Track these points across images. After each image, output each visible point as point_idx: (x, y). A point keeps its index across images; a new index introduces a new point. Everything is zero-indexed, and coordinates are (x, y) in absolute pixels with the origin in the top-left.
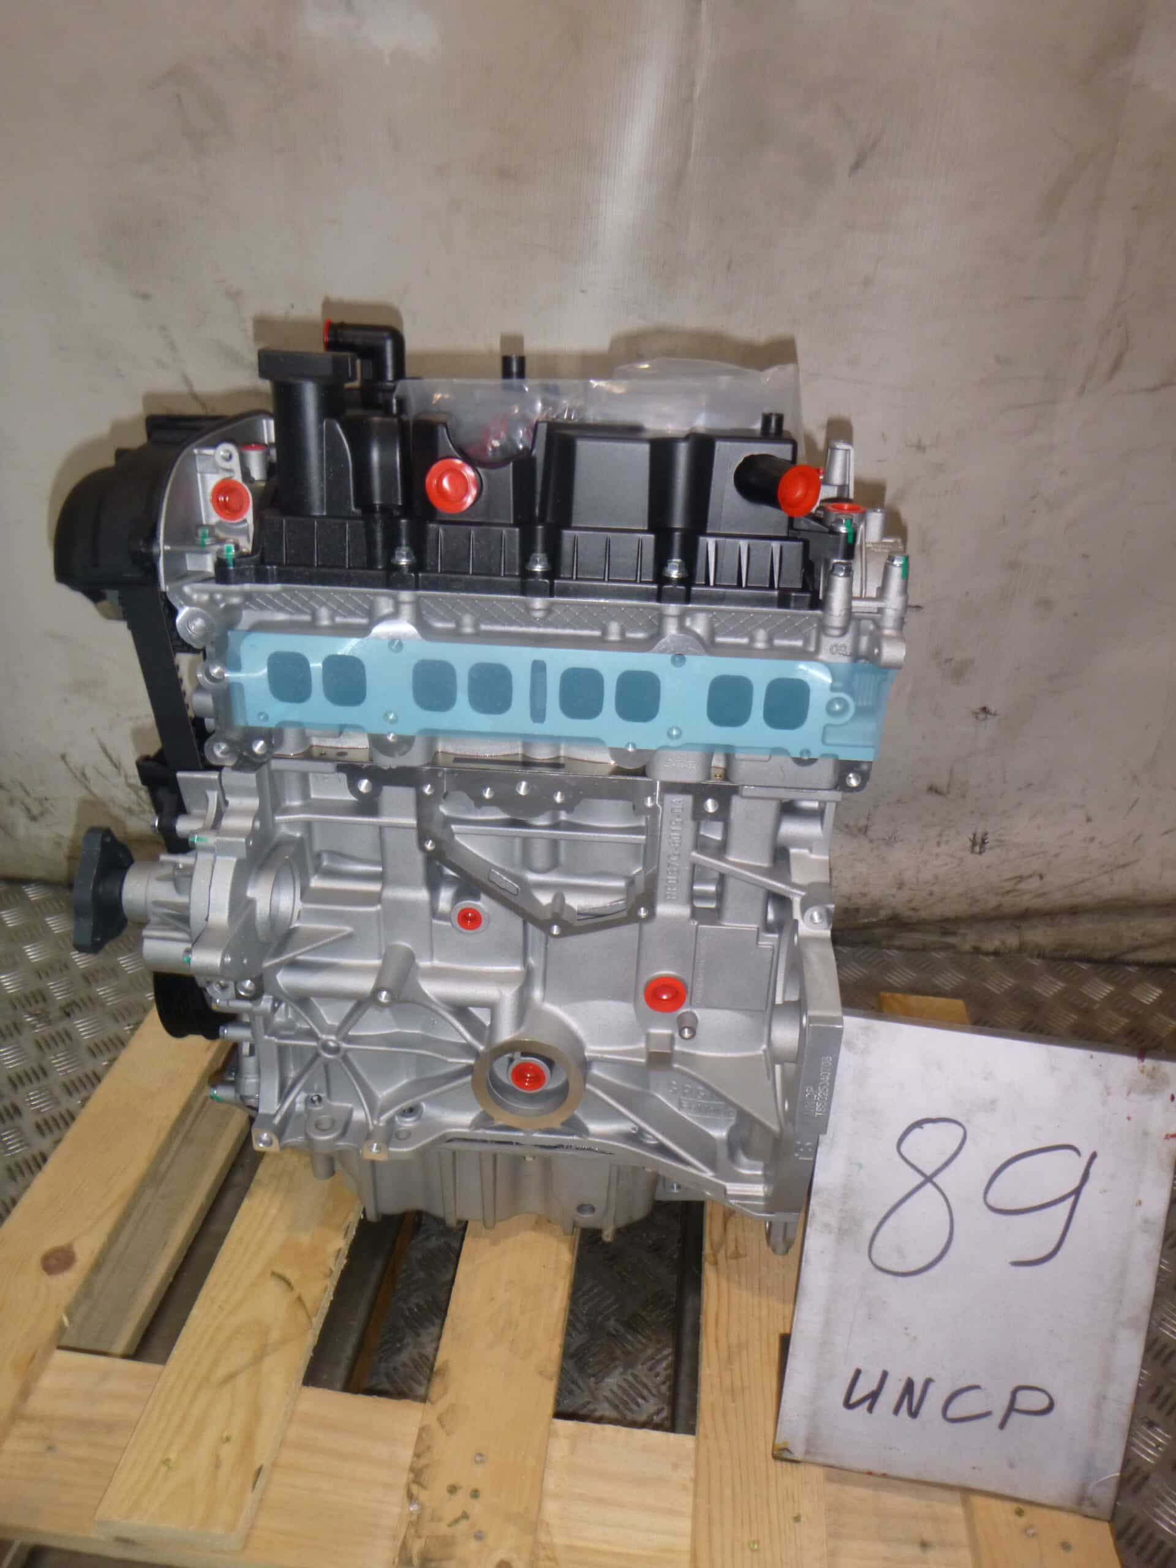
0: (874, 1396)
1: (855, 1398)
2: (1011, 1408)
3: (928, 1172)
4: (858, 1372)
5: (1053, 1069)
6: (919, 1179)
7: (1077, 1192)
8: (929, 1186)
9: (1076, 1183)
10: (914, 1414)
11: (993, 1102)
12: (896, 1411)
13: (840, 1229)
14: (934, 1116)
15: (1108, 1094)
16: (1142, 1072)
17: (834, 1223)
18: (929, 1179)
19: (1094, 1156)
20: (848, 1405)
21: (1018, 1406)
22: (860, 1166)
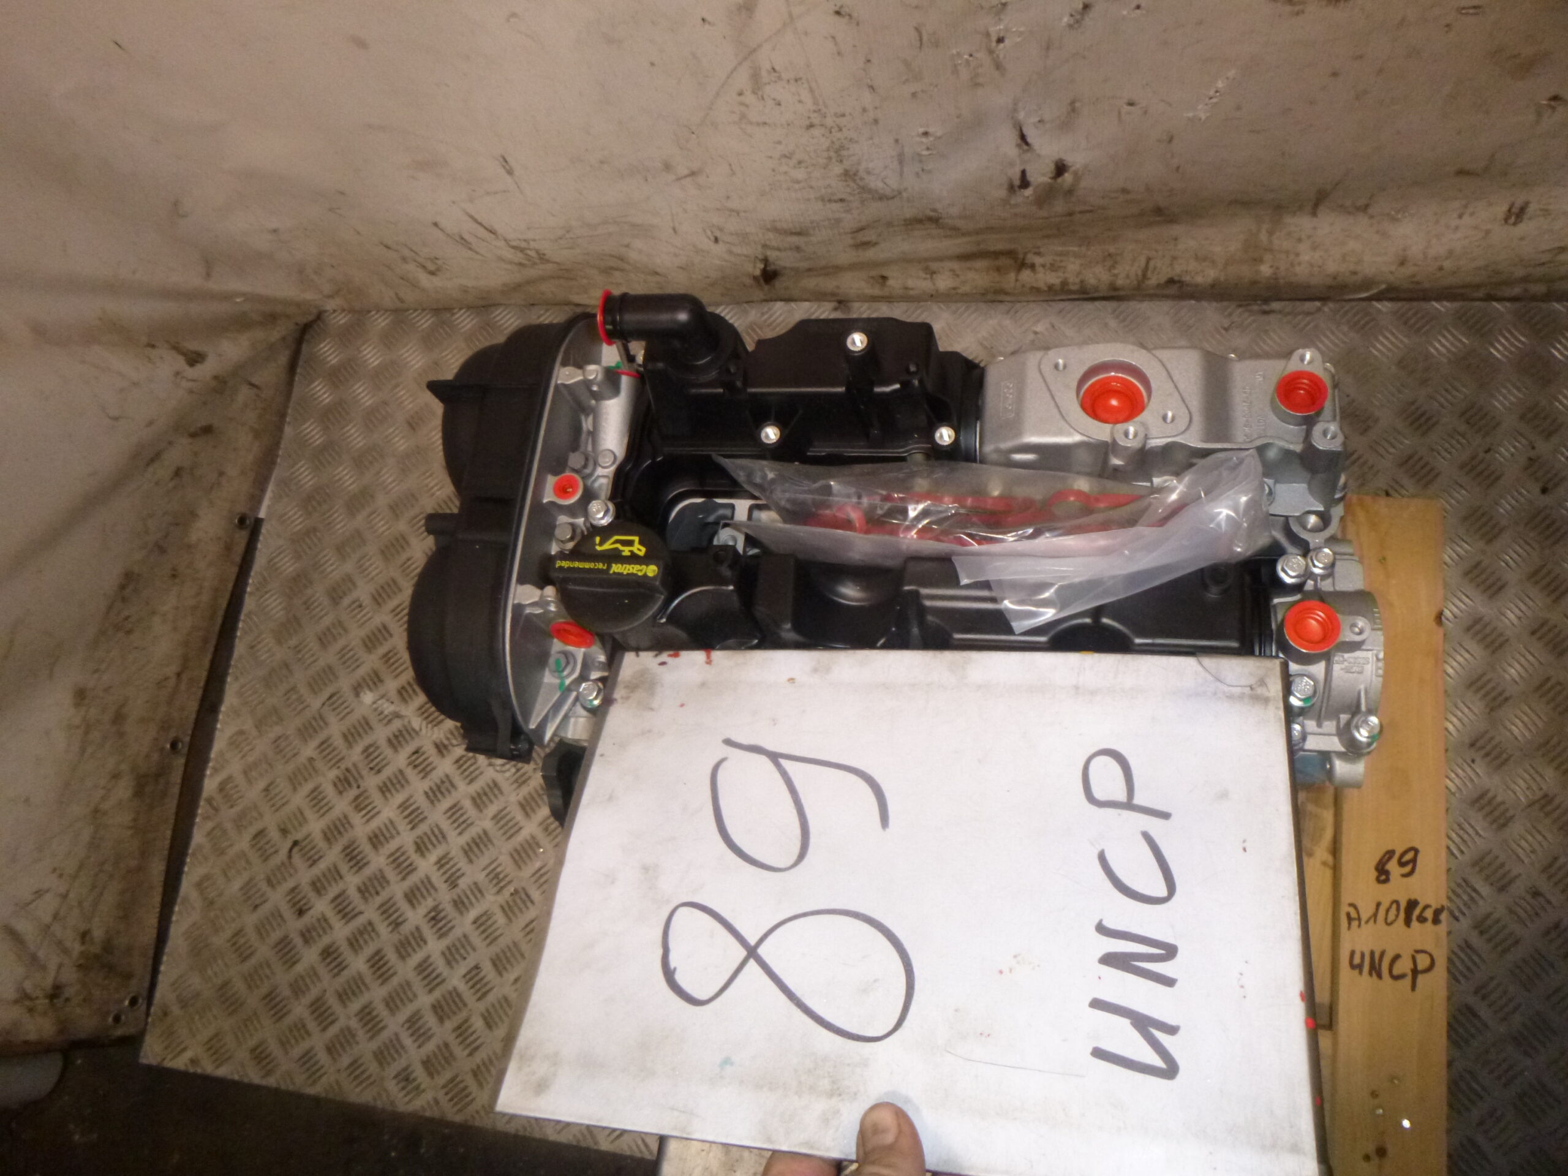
0: (1143, 1023)
1: (1154, 1060)
2: (1128, 805)
3: (742, 953)
4: (1099, 1053)
5: (611, 798)
6: (752, 964)
7: (775, 757)
8: (761, 951)
9: (764, 760)
10: (1170, 952)
11: (646, 869)
12: (1169, 982)
13: (831, 1094)
14: (659, 952)
15: (650, 731)
16: (628, 698)
17: (820, 1105)
18: (752, 952)
19: (728, 742)
20: (1170, 1070)
21: (1121, 796)
22: (727, 1061)
